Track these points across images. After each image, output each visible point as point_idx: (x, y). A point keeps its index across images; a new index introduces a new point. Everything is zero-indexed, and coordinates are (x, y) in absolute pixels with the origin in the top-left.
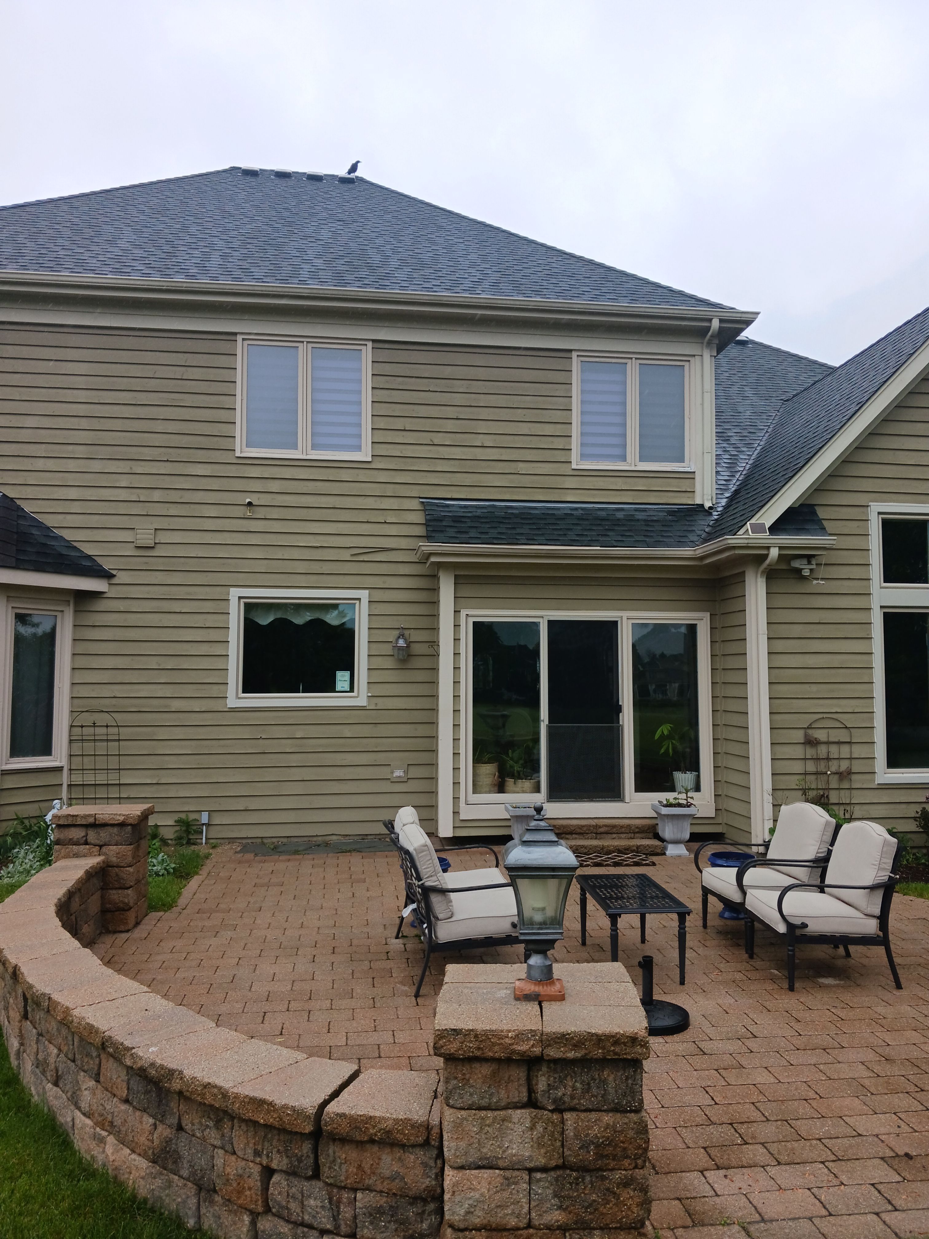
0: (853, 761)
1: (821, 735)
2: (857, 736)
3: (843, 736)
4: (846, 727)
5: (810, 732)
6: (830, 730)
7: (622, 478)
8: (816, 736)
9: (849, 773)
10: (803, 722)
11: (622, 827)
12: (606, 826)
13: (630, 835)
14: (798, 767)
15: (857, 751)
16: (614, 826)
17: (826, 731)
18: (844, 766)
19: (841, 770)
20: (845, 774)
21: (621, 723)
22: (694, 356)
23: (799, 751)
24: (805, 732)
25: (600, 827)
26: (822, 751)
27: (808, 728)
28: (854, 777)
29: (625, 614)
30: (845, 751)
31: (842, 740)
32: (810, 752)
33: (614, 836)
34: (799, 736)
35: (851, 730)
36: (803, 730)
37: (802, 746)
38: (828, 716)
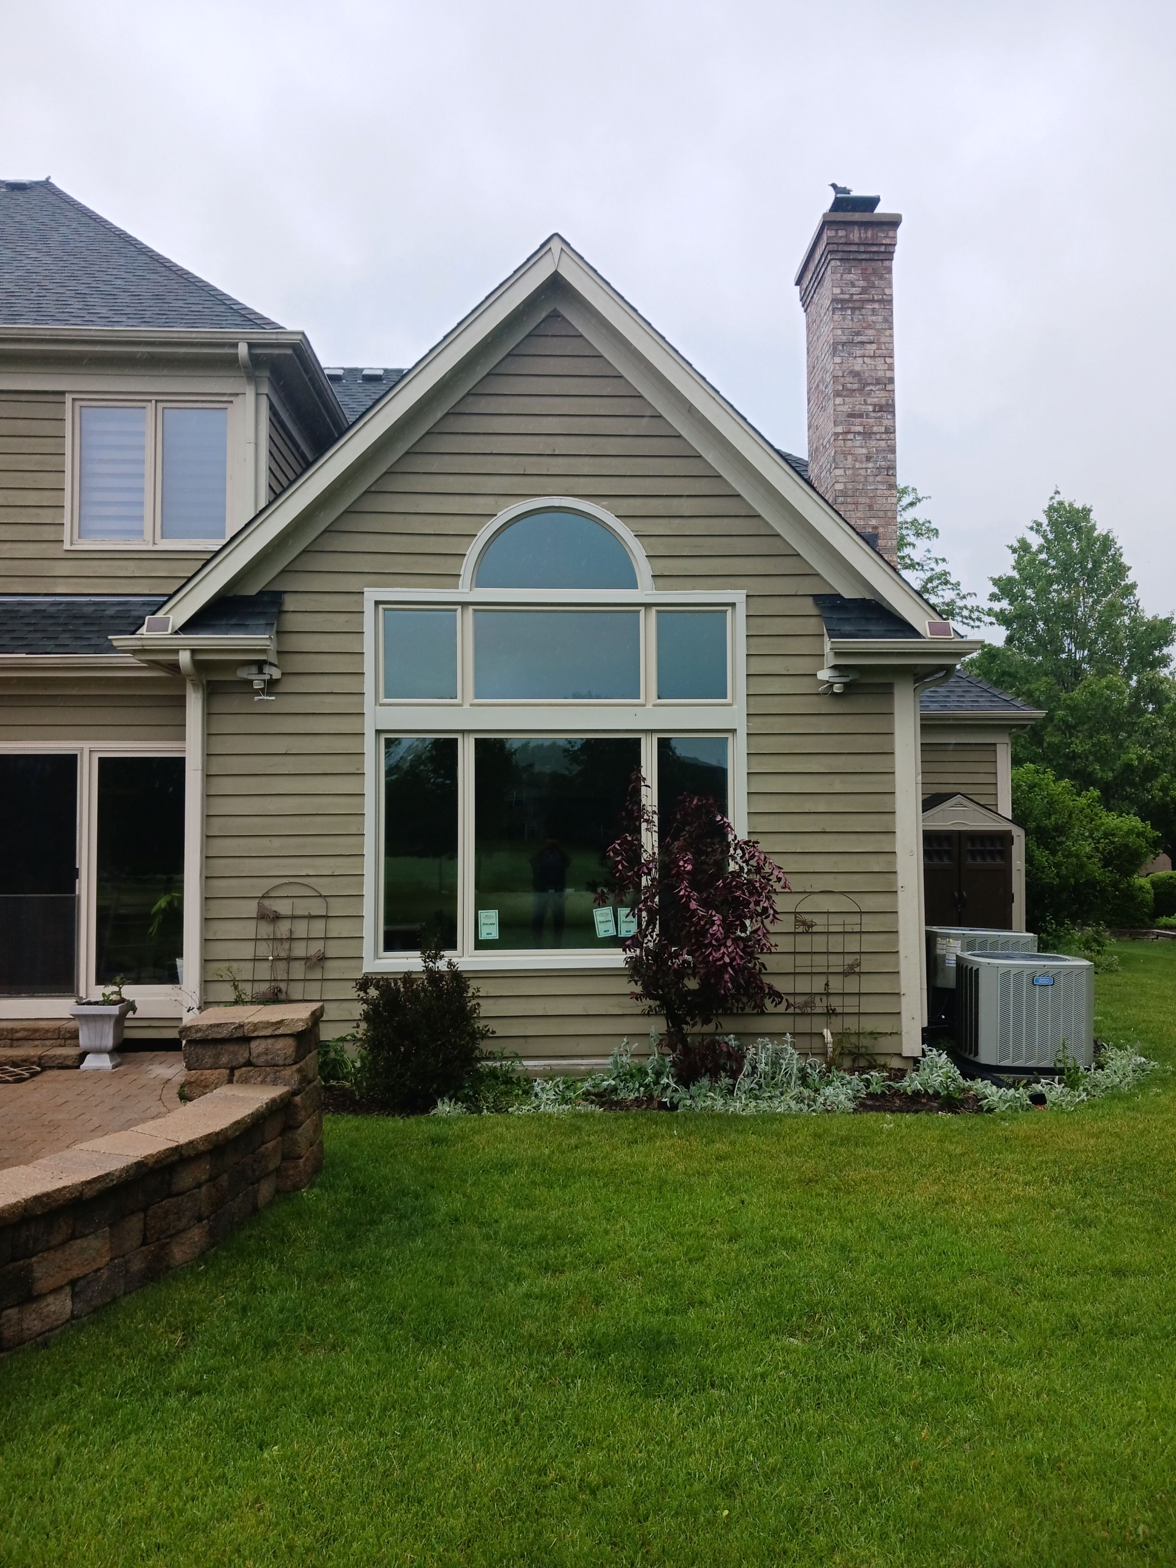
0: (330, 943)
1: (283, 907)
2: (338, 908)
3: (317, 907)
4: (321, 896)
5: (266, 903)
6: (296, 900)
7: (136, 561)
8: (274, 909)
9: (322, 959)
10: (260, 887)
11: (48, 1031)
12: (24, 1030)
13: (59, 1042)
14: (247, 951)
15: (337, 928)
16: (36, 1030)
17: (290, 901)
18: (315, 948)
19: (308, 955)
20: (315, 960)
21: (77, 893)
22: (237, 394)
23: (249, 929)
24: (259, 903)
25: (17, 1031)
26: (283, 929)
27: (263, 897)
28: (329, 964)
29: (87, 745)
30: (318, 930)
31: (313, 914)
32: (266, 929)
33: (37, 1043)
34: (251, 908)
35: (328, 899)
36: (257, 901)
37: (254, 922)
38: (294, 880)
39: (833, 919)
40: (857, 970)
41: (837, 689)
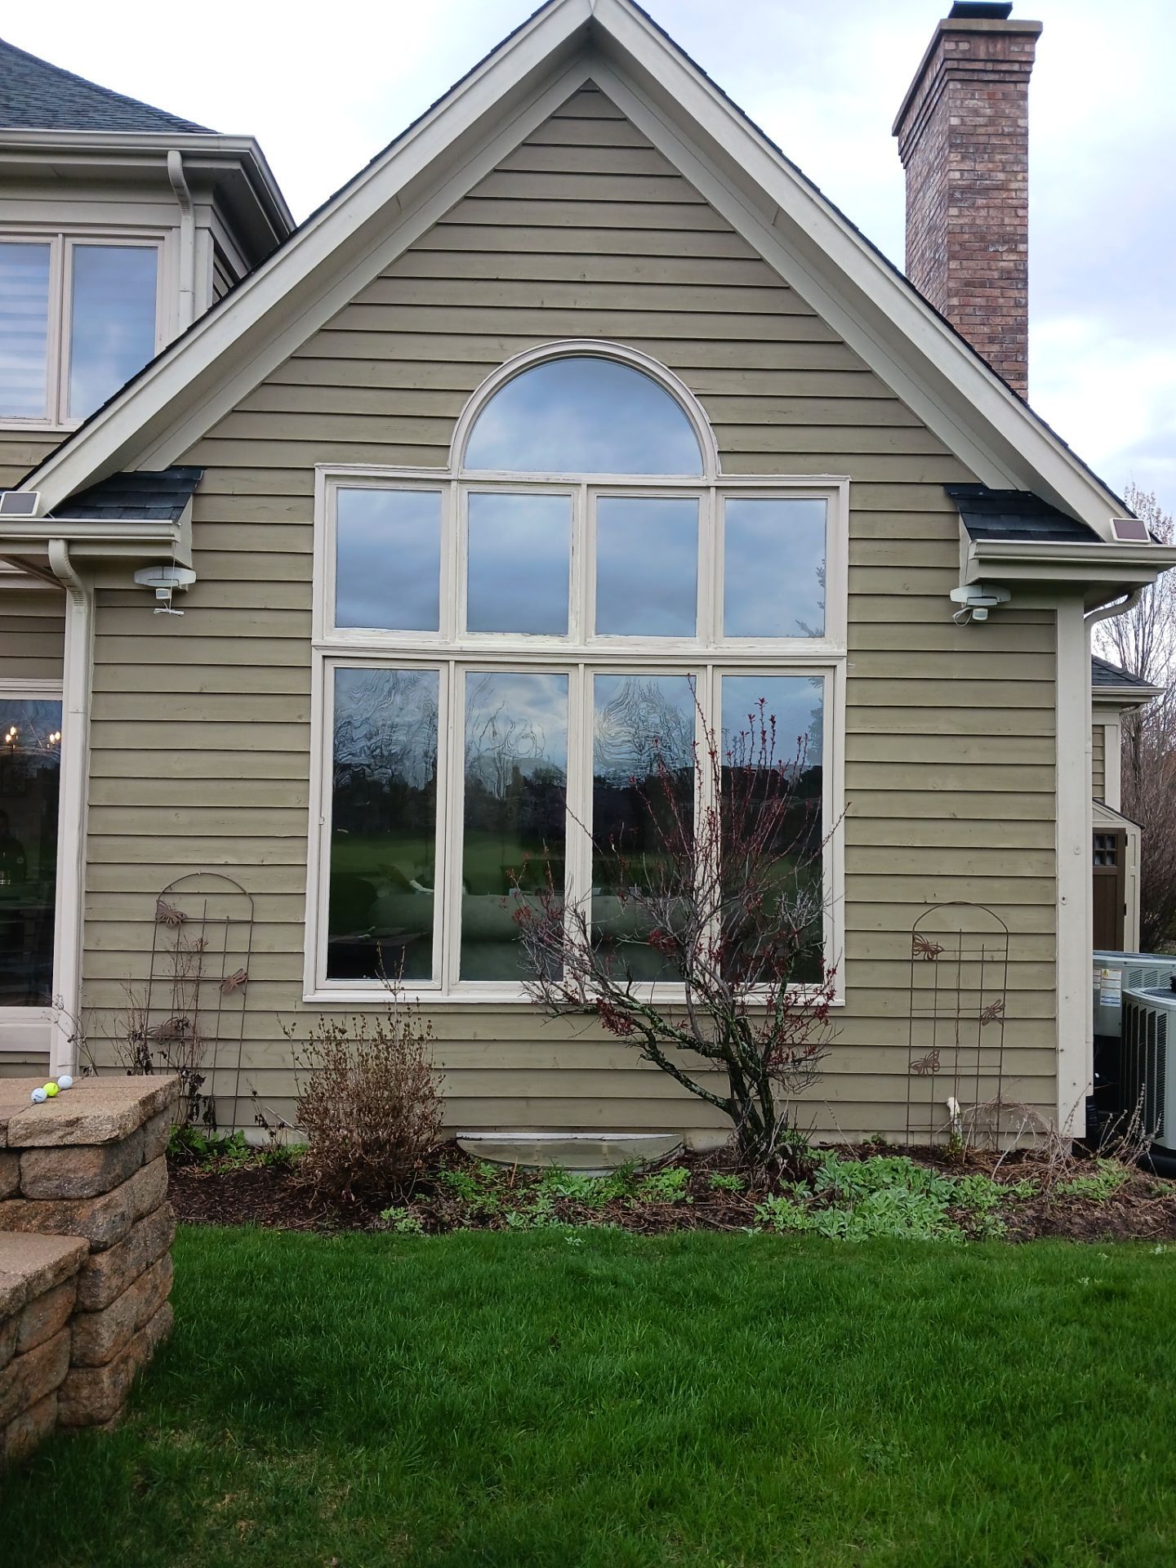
0: (254, 959)
1: (191, 908)
2: (267, 910)
3: (238, 909)
4: (245, 893)
5: (168, 900)
6: (210, 899)
8: (180, 909)
9: (244, 981)
10: (159, 879)
14: (140, 967)
15: (266, 939)
17: (202, 899)
18: (234, 967)
19: (225, 976)
20: (234, 982)
22: (170, 228)
23: (144, 937)
24: (158, 901)
26: (192, 935)
27: (163, 893)
28: (253, 989)
30: (239, 938)
31: (233, 917)
32: (167, 938)
34: (147, 908)
35: (255, 898)
36: (156, 897)
37: (152, 927)
38: (207, 871)
39: (969, 943)
40: (999, 1015)
41: (979, 615)
